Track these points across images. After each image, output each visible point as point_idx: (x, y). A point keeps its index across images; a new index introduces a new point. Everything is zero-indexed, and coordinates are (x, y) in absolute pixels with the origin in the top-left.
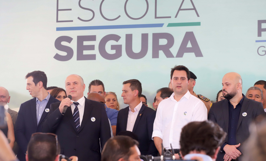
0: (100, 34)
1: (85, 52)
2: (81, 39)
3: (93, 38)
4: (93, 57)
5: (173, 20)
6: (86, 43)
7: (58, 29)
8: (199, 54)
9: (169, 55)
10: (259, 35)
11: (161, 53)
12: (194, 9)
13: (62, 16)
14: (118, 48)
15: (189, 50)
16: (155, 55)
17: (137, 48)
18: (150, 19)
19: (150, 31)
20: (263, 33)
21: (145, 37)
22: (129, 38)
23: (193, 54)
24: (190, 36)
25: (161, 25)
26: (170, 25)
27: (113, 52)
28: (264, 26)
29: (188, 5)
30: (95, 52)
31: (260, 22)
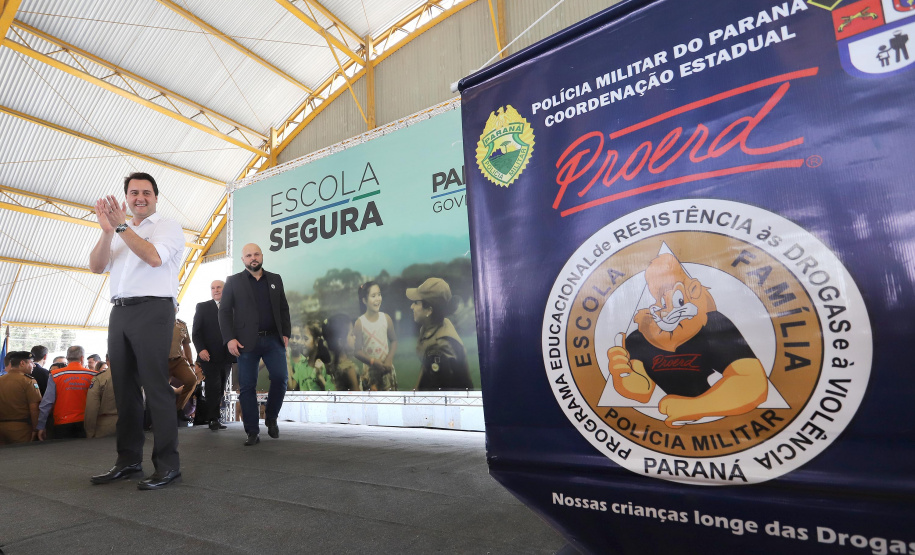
0: (301, 221)
1: (292, 240)
2: (288, 228)
3: (295, 226)
4: (296, 244)
6: (292, 231)
7: (273, 223)
8: (379, 223)
9: (354, 229)
10: (435, 190)
11: (348, 228)
12: (375, 178)
14: (314, 231)
15: (371, 221)
16: (343, 232)
17: (328, 228)
18: (339, 197)
19: (339, 209)
20: (438, 187)
21: (335, 215)
22: (323, 218)
23: (374, 224)
24: (372, 207)
25: (347, 201)
26: (355, 199)
27: (309, 235)
28: (439, 179)
29: (369, 175)
30: (298, 238)
31: (435, 176)
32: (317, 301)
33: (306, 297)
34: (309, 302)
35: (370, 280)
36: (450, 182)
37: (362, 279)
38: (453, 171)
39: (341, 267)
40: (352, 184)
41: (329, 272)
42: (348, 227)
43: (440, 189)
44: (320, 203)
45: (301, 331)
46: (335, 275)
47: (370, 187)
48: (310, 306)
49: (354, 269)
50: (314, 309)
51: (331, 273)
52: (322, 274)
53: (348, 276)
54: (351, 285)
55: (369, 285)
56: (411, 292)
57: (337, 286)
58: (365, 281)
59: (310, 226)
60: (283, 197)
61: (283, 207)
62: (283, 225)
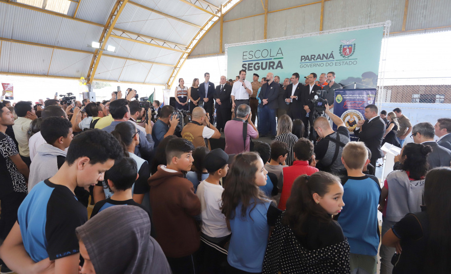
0: (254, 63)
1: (250, 68)
2: (249, 64)
3: (252, 64)
4: (252, 70)
5: (275, 57)
7: (243, 61)
8: (282, 68)
9: (273, 68)
10: (301, 61)
11: (271, 68)
12: (282, 53)
13: (245, 57)
14: (259, 67)
15: (279, 67)
16: (269, 69)
17: (264, 67)
18: (268, 57)
19: (268, 61)
21: (267, 63)
22: (262, 63)
24: (280, 62)
25: (271, 59)
26: (274, 59)
28: (303, 58)
29: (280, 52)
30: (253, 68)
31: (302, 57)
36: (306, 59)
38: (308, 56)
40: (274, 53)
43: (303, 61)
44: (261, 58)
47: (280, 56)
59: (257, 65)
60: (247, 53)
61: (248, 57)
62: (247, 63)
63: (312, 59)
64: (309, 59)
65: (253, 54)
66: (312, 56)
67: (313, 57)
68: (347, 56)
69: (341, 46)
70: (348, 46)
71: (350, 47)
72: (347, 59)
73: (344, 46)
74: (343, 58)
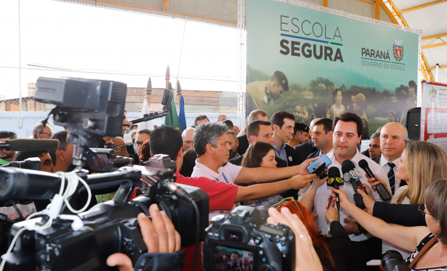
0: (302, 42)
1: (296, 51)
2: (293, 43)
3: (298, 43)
4: (298, 55)
5: (332, 41)
6: (296, 46)
7: (282, 35)
8: (342, 60)
9: (331, 59)
10: (362, 55)
12: (340, 37)
13: (284, 27)
14: (309, 51)
15: (339, 58)
16: (326, 59)
17: (318, 54)
18: (322, 38)
19: (324, 45)
20: (364, 54)
21: (321, 47)
22: (315, 46)
23: (340, 60)
24: (338, 51)
25: (327, 42)
26: (332, 43)
27: (308, 53)
28: (364, 51)
29: (338, 34)
30: (300, 52)
31: (363, 49)
32: (312, 93)
33: (305, 90)
34: (307, 93)
35: (338, 88)
36: (367, 54)
37: (334, 87)
38: (368, 50)
39: (325, 78)
40: (330, 34)
41: (318, 78)
42: (328, 57)
44: (313, 37)
45: (301, 109)
46: (321, 80)
47: (338, 40)
48: (307, 95)
49: (331, 80)
50: (309, 97)
51: (319, 79)
52: (315, 79)
53: (328, 83)
54: (329, 88)
55: (337, 90)
56: (353, 97)
57: (322, 87)
58: (335, 88)
59: (308, 48)
60: (288, 20)
61: (290, 28)
62: (290, 39)
63: (372, 56)
64: (369, 54)
65: (299, 24)
66: (372, 50)
67: (373, 52)
68: (398, 59)
69: (394, 45)
70: (399, 47)
71: (400, 49)
72: (398, 62)
73: (396, 46)
74: (396, 61)
